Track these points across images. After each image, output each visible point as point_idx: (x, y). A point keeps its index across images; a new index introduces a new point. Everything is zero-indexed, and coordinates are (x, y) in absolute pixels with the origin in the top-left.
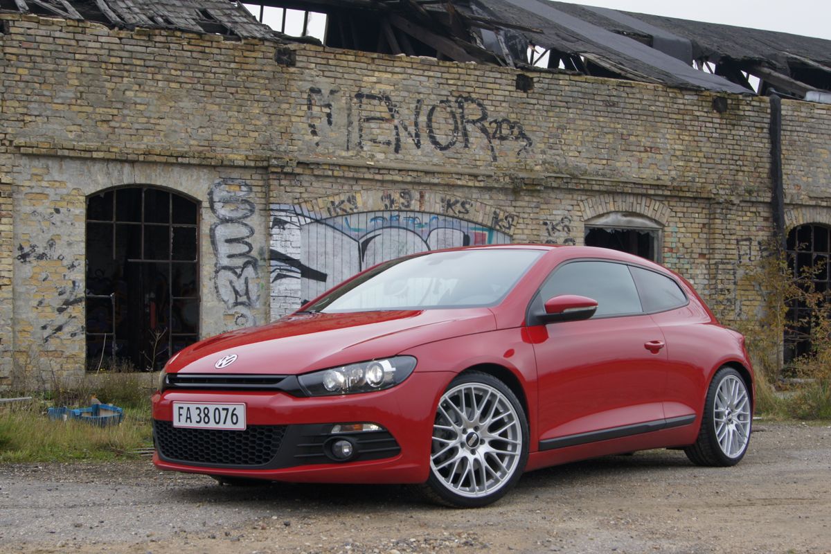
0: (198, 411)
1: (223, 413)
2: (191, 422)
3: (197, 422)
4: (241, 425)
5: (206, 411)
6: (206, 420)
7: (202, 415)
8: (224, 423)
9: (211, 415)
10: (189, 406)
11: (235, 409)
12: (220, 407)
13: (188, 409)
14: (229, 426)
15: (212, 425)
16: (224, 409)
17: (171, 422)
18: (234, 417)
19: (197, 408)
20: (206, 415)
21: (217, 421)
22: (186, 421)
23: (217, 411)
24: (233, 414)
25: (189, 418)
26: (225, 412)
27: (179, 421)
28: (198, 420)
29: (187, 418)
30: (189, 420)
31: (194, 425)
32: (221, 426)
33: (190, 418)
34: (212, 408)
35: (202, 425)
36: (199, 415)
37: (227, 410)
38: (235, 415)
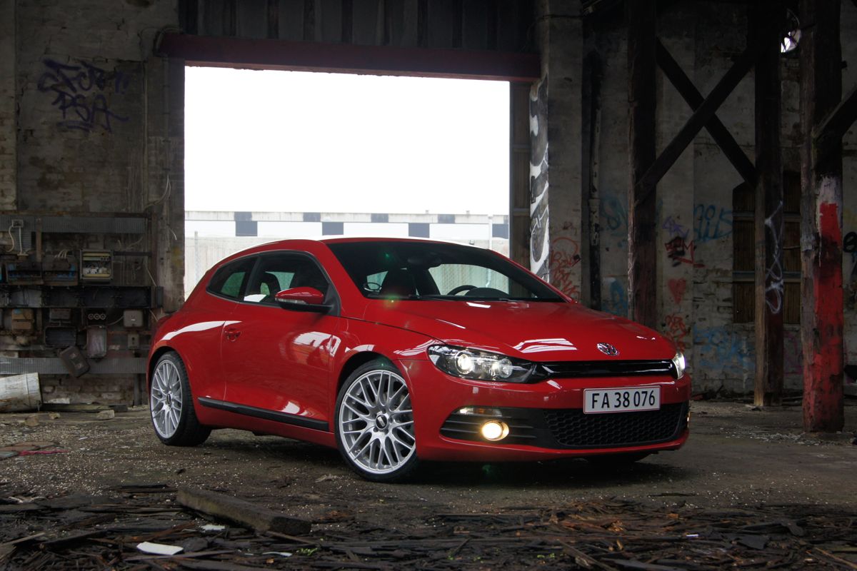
0: (618, 396)
1: (643, 396)
2: (608, 407)
3: (616, 406)
4: (657, 406)
5: (626, 396)
6: (626, 404)
7: (622, 400)
8: (643, 405)
9: (631, 399)
10: (606, 392)
11: (652, 392)
12: (640, 391)
13: (606, 395)
14: (647, 407)
15: (632, 408)
16: (643, 392)
17: (581, 410)
18: (652, 399)
19: (616, 394)
20: (626, 399)
21: (637, 403)
22: (603, 407)
23: (637, 395)
24: (651, 396)
25: (606, 403)
26: (645, 394)
27: (593, 407)
28: (618, 404)
29: (604, 403)
30: (606, 406)
31: (612, 409)
32: (640, 408)
33: (608, 403)
34: (632, 392)
35: (622, 409)
36: (618, 400)
37: (646, 393)
38: (653, 396)
